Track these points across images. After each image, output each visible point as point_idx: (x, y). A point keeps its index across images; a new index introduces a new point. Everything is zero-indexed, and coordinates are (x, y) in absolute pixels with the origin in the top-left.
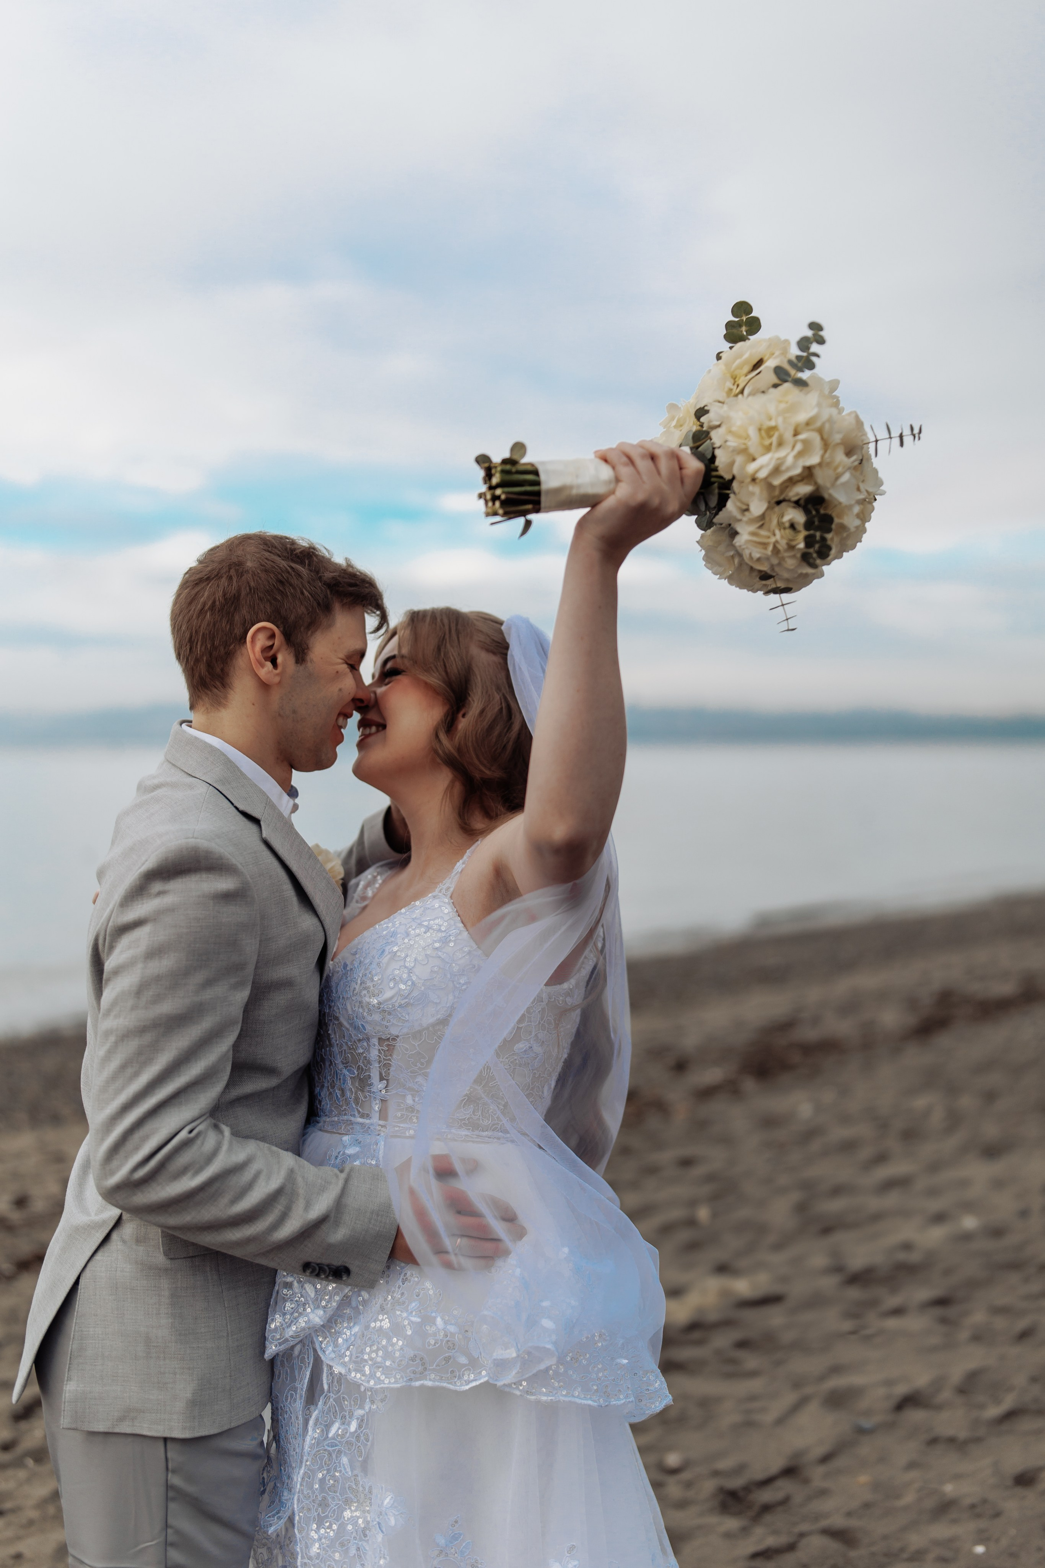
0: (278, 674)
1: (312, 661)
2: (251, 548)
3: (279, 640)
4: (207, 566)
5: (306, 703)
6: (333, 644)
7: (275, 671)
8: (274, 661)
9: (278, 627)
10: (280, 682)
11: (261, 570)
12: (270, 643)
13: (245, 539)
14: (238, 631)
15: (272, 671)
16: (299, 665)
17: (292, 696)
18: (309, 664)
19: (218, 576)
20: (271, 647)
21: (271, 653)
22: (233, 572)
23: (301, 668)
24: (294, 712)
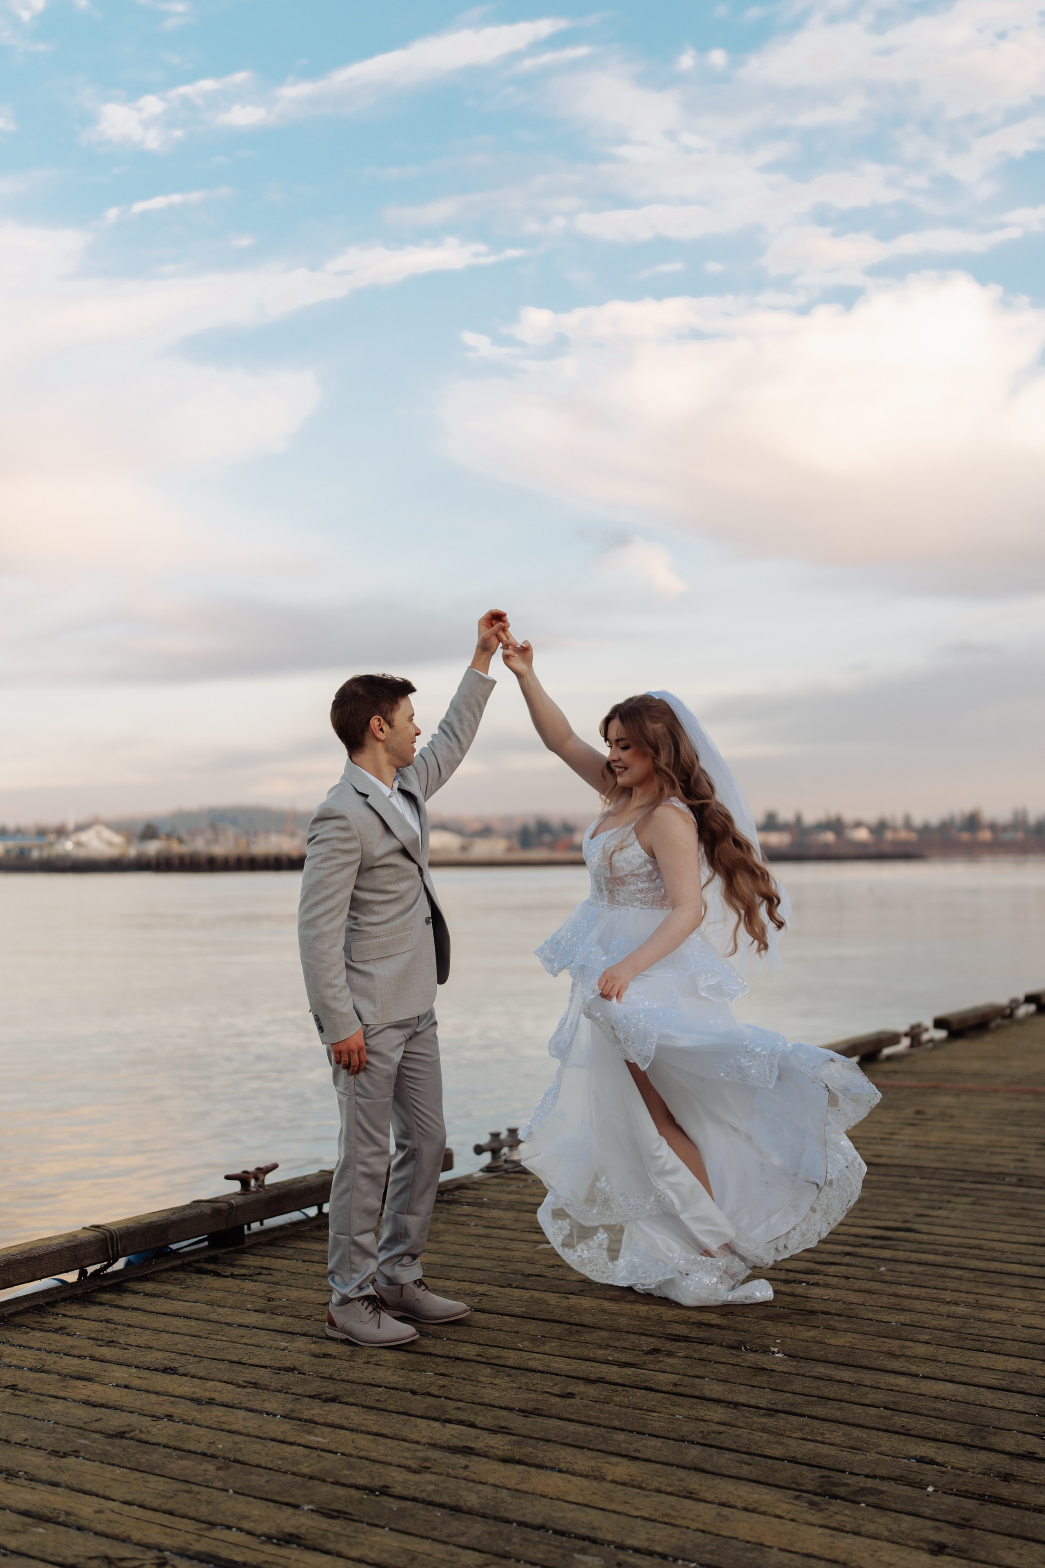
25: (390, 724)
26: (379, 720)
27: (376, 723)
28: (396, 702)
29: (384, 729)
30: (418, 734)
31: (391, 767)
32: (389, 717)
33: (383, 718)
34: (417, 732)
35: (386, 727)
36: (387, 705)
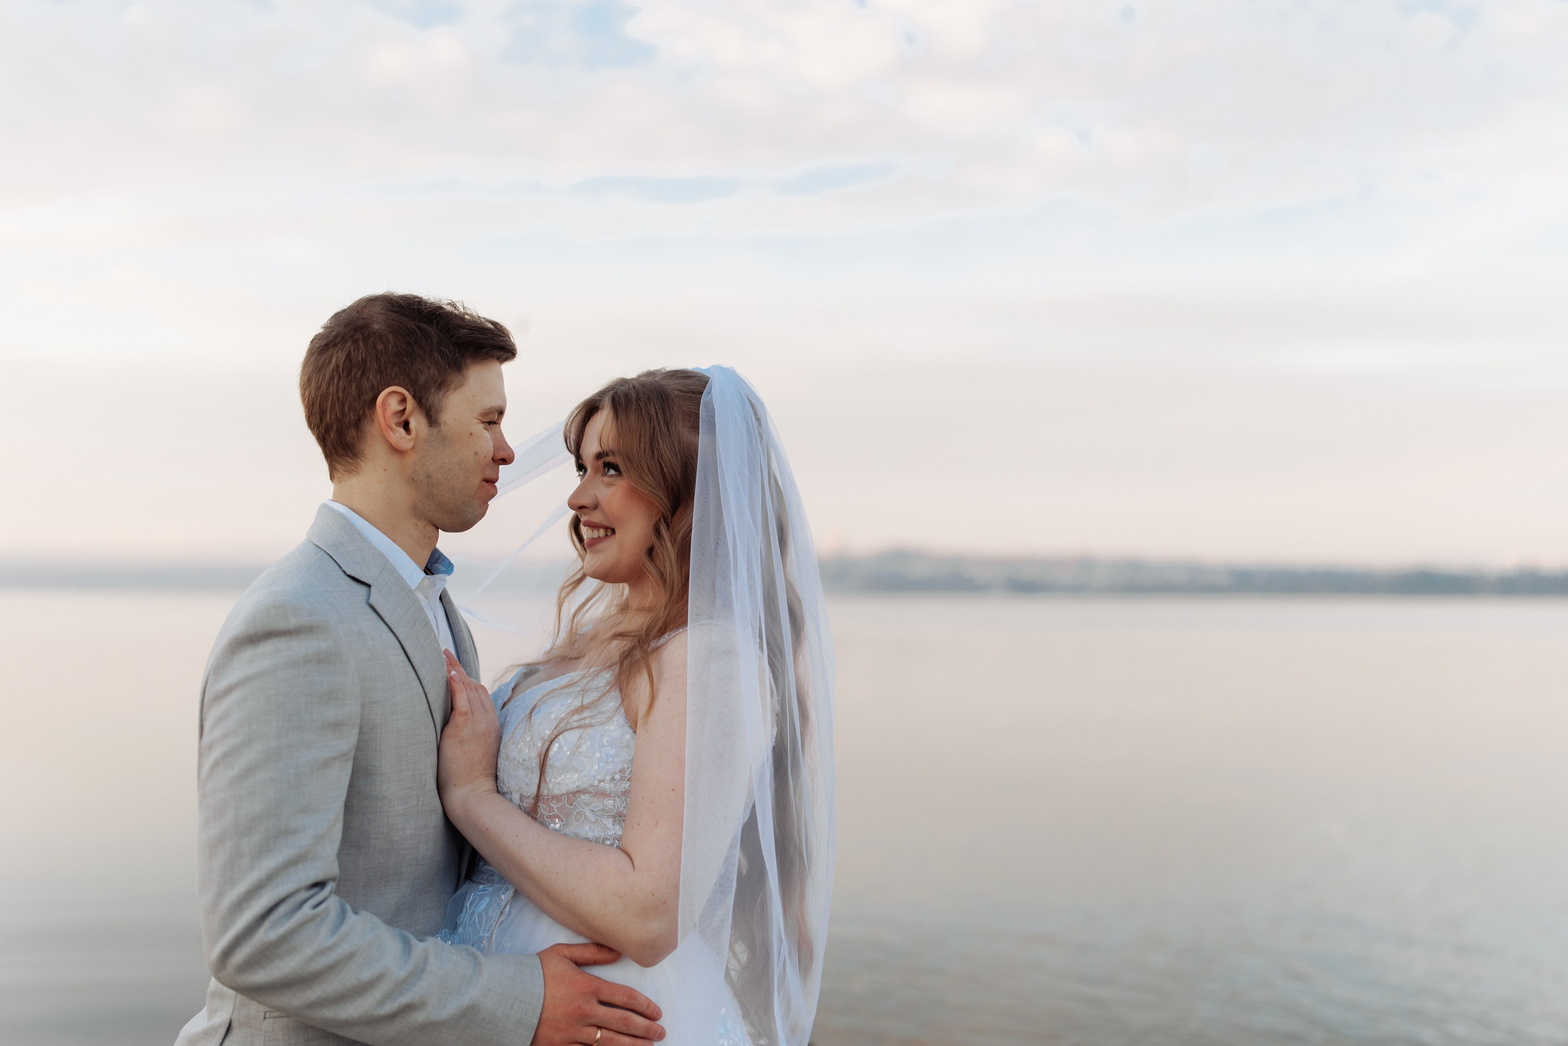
0: (411, 440)
1: (445, 423)
2: (377, 309)
3: (410, 403)
4: (333, 331)
5: (441, 467)
6: (467, 403)
7: (407, 436)
8: (406, 426)
9: (408, 390)
10: (413, 448)
11: (388, 332)
12: (401, 408)
13: (372, 301)
14: (368, 397)
15: (405, 436)
16: (432, 428)
17: (426, 461)
18: (443, 427)
19: (344, 340)
20: (404, 410)
21: (403, 418)
22: (359, 336)
23: (435, 430)
24: (429, 476)
25: (432, 417)
26: (403, 400)
27: (394, 405)
28: (458, 367)
29: (413, 424)
30: (505, 461)
31: (421, 523)
32: (434, 398)
33: (414, 396)
34: (500, 455)
35: (417, 422)
36: (433, 370)
